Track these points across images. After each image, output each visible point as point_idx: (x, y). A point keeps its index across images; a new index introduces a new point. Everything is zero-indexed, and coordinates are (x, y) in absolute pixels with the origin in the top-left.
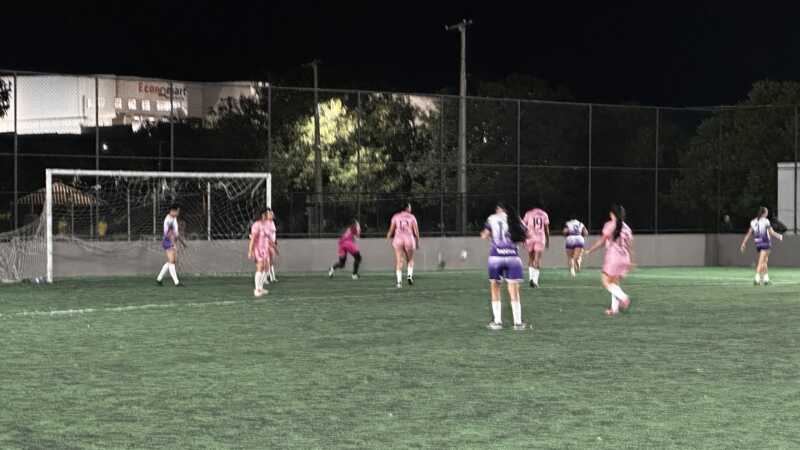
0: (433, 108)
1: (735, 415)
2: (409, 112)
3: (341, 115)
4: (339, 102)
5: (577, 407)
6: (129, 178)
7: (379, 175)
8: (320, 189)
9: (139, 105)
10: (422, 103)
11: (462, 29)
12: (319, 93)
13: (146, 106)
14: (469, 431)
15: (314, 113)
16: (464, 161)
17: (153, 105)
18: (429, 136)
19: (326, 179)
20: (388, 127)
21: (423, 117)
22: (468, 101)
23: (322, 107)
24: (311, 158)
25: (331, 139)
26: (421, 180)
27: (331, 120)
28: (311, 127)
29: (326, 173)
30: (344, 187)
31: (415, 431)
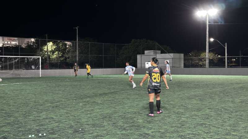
0: (71, 44)
2: (66, 45)
3: (52, 45)
4: (52, 43)
7: (60, 57)
8: (48, 59)
9: (8, 42)
10: (68, 43)
11: (77, 28)
12: (48, 40)
15: (47, 44)
16: (77, 54)
17: (11, 43)
18: (70, 50)
20: (62, 47)
21: (69, 46)
22: (78, 42)
24: (46, 53)
25: (50, 50)
26: (69, 58)
27: (50, 46)
28: (46, 47)
29: (49, 56)
30: (53, 59)
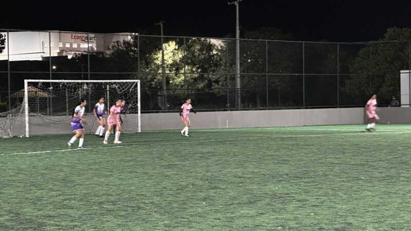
0: (222, 44)
1: (382, 201)
2: (210, 47)
3: (175, 49)
4: (174, 43)
5: (301, 198)
6: (67, 83)
7: (195, 79)
8: (165, 88)
9: (71, 45)
10: (217, 42)
11: (236, 4)
12: (164, 38)
13: (75, 46)
14: (245, 211)
15: (161, 49)
16: (238, 72)
17: (79, 45)
18: (221, 60)
19: (168, 82)
20: (199, 55)
21: (217, 50)
22: (240, 41)
23: (165, 45)
24: (160, 71)
25: (170, 62)
26: (217, 82)
27: (170, 52)
28: (160, 55)
29: (168, 79)
30: (177, 86)
31: (217, 211)
